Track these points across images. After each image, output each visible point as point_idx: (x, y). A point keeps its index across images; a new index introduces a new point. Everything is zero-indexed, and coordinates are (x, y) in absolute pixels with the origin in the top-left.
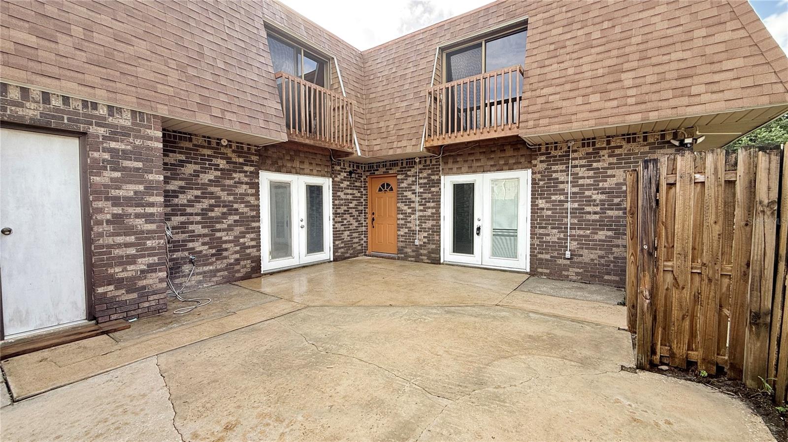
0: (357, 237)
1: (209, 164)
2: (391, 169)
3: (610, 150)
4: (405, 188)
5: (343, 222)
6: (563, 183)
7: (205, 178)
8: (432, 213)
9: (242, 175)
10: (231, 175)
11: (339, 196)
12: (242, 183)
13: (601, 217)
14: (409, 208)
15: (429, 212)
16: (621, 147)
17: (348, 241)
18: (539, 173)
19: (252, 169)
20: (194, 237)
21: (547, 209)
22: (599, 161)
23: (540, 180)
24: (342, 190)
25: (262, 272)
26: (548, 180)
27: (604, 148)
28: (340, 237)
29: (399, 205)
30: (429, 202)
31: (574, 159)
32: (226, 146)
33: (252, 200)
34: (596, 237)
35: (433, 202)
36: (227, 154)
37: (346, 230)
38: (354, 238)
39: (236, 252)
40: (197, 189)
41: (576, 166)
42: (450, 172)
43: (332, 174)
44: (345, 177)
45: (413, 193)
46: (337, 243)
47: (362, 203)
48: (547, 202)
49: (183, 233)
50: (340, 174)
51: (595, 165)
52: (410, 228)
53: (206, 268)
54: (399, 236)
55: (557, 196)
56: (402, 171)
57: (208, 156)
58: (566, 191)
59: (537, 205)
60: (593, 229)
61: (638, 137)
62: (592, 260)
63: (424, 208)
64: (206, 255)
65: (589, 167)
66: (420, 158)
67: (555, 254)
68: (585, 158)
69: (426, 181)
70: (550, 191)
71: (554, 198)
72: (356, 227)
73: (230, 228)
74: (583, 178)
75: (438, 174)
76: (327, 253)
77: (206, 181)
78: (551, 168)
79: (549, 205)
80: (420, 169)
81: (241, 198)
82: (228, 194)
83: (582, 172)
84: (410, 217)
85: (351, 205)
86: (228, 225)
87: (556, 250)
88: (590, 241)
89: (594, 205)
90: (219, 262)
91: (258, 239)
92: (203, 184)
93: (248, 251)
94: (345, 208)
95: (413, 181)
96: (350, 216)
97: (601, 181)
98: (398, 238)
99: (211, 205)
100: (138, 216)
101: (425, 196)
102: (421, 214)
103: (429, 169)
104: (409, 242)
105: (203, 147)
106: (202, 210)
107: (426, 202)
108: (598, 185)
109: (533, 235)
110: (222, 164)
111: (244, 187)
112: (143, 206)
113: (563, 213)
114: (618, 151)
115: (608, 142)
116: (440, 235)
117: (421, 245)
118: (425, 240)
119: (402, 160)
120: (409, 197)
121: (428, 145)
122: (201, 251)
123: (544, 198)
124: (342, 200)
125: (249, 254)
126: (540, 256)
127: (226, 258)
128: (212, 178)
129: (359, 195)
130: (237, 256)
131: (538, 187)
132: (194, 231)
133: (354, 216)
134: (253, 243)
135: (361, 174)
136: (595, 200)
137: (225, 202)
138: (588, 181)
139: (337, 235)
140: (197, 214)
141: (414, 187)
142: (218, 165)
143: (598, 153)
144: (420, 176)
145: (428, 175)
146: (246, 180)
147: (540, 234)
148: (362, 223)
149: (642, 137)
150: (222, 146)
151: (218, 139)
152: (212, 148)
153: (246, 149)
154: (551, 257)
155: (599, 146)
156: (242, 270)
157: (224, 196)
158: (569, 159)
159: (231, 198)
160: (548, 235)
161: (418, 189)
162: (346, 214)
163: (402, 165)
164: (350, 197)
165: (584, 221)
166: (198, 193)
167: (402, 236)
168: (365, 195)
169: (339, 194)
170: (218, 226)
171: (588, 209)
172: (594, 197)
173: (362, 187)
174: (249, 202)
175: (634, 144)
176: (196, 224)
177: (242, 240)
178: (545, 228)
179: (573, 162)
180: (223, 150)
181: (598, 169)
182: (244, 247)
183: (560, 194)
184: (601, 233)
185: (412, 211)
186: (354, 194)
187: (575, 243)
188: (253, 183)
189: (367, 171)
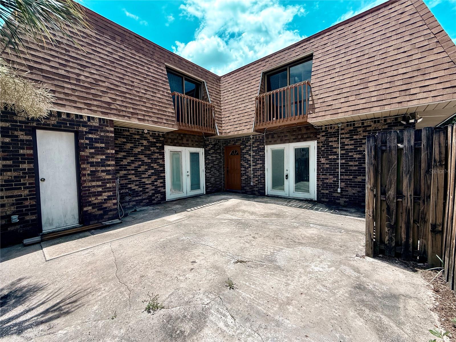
0: (219, 181)
1: (138, 143)
2: (237, 142)
3: (364, 128)
4: (245, 153)
5: (211, 173)
6: (335, 148)
7: (137, 150)
8: (260, 167)
9: (155, 148)
10: (150, 148)
11: (208, 158)
12: (155, 153)
13: (359, 168)
14: (247, 164)
15: (259, 166)
16: (370, 126)
17: (214, 183)
18: (321, 142)
19: (161, 145)
20: (131, 182)
21: (327, 164)
22: (357, 135)
23: (322, 147)
24: (210, 155)
25: (167, 200)
26: (327, 146)
27: (360, 127)
28: (209, 181)
29: (242, 162)
30: (258, 160)
31: (342, 134)
32: (147, 133)
33: (161, 161)
34: (356, 180)
35: (261, 160)
36: (147, 137)
37: (212, 177)
38: (217, 181)
39: (153, 190)
40: (132, 156)
41: (343, 138)
42: (270, 143)
43: (204, 146)
44: (211, 147)
45: (249, 156)
46: (207, 184)
47: (221, 161)
48: (326, 159)
49: (125, 179)
50: (208, 146)
51: (355, 137)
52: (248, 175)
53: (137, 198)
54: (242, 180)
55: (332, 156)
56: (243, 143)
57: (138, 139)
58: (337, 153)
59: (321, 162)
60: (354, 175)
61: (381, 120)
62: (354, 194)
63: (255, 164)
64: (137, 191)
65: (351, 139)
66: (253, 136)
67: (332, 190)
68: (348, 133)
69: (256, 149)
70: (328, 153)
71: (330, 157)
72: (218, 175)
73: (149, 177)
74: (348, 145)
75: (263, 145)
76: (202, 190)
77: (137, 152)
78: (328, 140)
79: (327, 162)
80: (253, 142)
81: (155, 161)
82: (148, 159)
83: (347, 141)
84: (248, 169)
85: (215, 163)
86: (149, 175)
87: (332, 188)
88: (353, 182)
89: (354, 161)
90: (144, 195)
91: (164, 183)
92: (135, 154)
93: (159, 189)
94: (212, 165)
95: (249, 149)
96: (215, 169)
97: (358, 147)
98: (241, 181)
99: (139, 165)
100: (103, 171)
101: (256, 157)
102: (254, 167)
103: (258, 142)
104: (247, 183)
105: (135, 134)
106: (135, 167)
107: (257, 160)
108: (357, 149)
109: (318, 179)
110: (145, 143)
111: (157, 155)
112: (105, 166)
113: (336, 166)
114: (368, 129)
115: (363, 123)
116: (265, 179)
117: (254, 185)
118: (257, 182)
119: (243, 137)
120: (247, 158)
121: (257, 128)
122: (134, 189)
123: (325, 157)
124: (210, 160)
125: (160, 191)
126: (322, 191)
127: (147, 192)
128: (140, 150)
129: (220, 157)
130: (153, 192)
131: (321, 151)
132: (131, 179)
133: (217, 169)
134: (162, 185)
135: (221, 145)
136: (355, 158)
137: (146, 163)
138: (351, 147)
139: (207, 180)
140: (132, 170)
141: (250, 152)
142: (143, 143)
143: (357, 130)
144: (253, 146)
145: (258, 145)
146: (157, 151)
147: (322, 178)
148: (222, 173)
149: (383, 120)
150: (145, 133)
151: (143, 130)
152: (140, 135)
153: (157, 135)
154: (329, 192)
155: (357, 126)
156: (156, 199)
157: (146, 160)
158: (339, 134)
159: (150, 161)
160: (327, 179)
161: (252, 153)
162: (212, 168)
163: (243, 140)
164: (215, 158)
165: (349, 170)
166: (133, 158)
167: (243, 180)
168: (223, 157)
169: (208, 157)
170: (143, 176)
171: (351, 163)
172: (355, 156)
173: (221, 153)
174: (159, 162)
175: (379, 124)
176: (132, 175)
177: (155, 183)
178: (325, 175)
179: (342, 136)
180: (145, 135)
181: (357, 139)
182: (157, 187)
183: (334, 155)
184: (359, 178)
185: (249, 166)
186: (217, 157)
187: (343, 184)
188: (161, 153)
189: (224, 144)
